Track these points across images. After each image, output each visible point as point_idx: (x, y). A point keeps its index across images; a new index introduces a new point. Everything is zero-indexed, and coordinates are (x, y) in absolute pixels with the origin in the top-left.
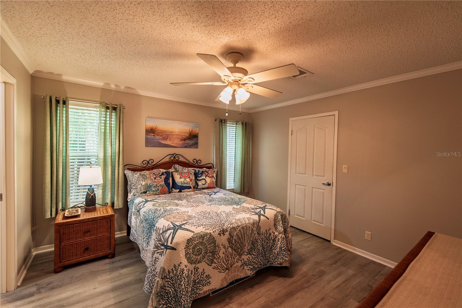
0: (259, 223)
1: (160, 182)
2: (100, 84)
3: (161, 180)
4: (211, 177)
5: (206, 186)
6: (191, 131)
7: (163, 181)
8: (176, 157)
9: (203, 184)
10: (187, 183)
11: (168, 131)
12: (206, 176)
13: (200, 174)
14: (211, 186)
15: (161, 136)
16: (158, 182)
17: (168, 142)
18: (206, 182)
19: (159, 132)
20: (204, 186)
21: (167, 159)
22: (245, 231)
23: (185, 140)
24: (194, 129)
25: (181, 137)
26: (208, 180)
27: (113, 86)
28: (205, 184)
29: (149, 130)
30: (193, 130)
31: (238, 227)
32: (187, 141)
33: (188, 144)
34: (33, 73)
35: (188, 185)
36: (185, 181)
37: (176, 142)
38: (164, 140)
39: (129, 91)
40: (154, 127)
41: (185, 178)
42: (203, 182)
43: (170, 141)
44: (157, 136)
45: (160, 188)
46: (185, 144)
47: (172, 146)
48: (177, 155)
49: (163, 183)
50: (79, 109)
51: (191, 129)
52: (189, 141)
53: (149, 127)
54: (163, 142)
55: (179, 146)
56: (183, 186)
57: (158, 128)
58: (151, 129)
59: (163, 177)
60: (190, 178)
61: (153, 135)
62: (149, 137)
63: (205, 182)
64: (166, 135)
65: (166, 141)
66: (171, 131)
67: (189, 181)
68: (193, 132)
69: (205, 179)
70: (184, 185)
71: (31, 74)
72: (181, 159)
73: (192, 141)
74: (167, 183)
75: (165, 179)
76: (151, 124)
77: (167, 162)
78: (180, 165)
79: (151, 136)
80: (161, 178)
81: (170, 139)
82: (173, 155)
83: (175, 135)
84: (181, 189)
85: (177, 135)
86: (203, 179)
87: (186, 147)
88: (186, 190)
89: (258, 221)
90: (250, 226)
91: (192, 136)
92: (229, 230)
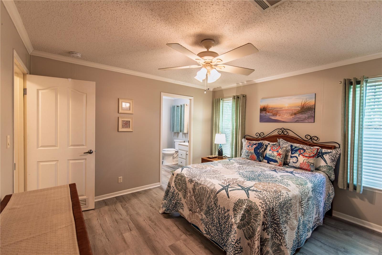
0: (217, 194)
1: (251, 150)
2: (235, 85)
3: (252, 149)
4: (306, 157)
5: (298, 165)
6: (304, 104)
7: (253, 150)
8: (284, 131)
9: (293, 162)
10: (273, 156)
11: (278, 107)
12: (300, 154)
13: (294, 151)
14: (304, 167)
15: (272, 112)
16: (249, 149)
17: (277, 118)
18: (298, 161)
19: (270, 109)
20: (295, 165)
21: (276, 133)
22: (204, 191)
23: (295, 114)
24: (308, 101)
25: (291, 112)
26: (301, 159)
27: (241, 84)
28: (296, 163)
29: (262, 109)
30: (307, 103)
31: (200, 184)
32: (299, 115)
33: (299, 118)
34: (213, 90)
35: (274, 158)
36: (272, 154)
37: (286, 117)
38: (274, 116)
39: (249, 83)
40: (266, 106)
41: (273, 151)
42: (294, 160)
43: (279, 117)
44: (268, 113)
45: (250, 154)
46: (296, 118)
47: (281, 121)
48: (285, 129)
49: (253, 151)
50: (229, 102)
51: (303, 101)
52: (301, 116)
53: (262, 107)
54: (273, 118)
55: (289, 121)
56: (269, 158)
57: (269, 107)
58: (263, 108)
59: (255, 146)
60: (278, 152)
61: (265, 112)
62: (262, 114)
63: (296, 161)
64: (276, 112)
65: (275, 117)
66: (280, 107)
67: (277, 155)
68: (307, 105)
69: (297, 157)
70: (271, 158)
71: (212, 91)
72: (291, 134)
73: (305, 115)
74: (256, 152)
75: (255, 148)
76: (264, 103)
77: (275, 135)
78: (284, 139)
79: (264, 113)
80: (252, 147)
81: (279, 115)
82: (281, 129)
83: (284, 110)
84: (269, 160)
85: (286, 110)
86: (295, 157)
87: (297, 122)
88: (272, 162)
89: (217, 192)
90: (208, 190)
91: (305, 109)
92: (194, 182)
